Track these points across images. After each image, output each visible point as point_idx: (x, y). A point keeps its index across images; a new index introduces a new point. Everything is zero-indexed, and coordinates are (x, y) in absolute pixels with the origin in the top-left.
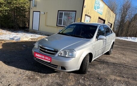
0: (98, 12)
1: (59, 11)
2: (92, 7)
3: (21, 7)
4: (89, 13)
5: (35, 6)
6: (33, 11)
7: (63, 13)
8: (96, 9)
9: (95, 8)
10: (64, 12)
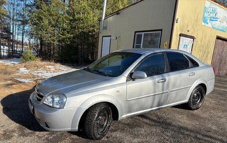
0: (213, 28)
1: (136, 32)
2: (197, 21)
3: (90, 32)
4: (188, 31)
5: (105, 28)
6: (103, 37)
7: (142, 35)
8: (208, 21)
9: (205, 21)
10: (143, 33)
